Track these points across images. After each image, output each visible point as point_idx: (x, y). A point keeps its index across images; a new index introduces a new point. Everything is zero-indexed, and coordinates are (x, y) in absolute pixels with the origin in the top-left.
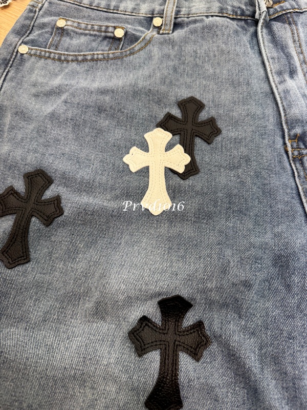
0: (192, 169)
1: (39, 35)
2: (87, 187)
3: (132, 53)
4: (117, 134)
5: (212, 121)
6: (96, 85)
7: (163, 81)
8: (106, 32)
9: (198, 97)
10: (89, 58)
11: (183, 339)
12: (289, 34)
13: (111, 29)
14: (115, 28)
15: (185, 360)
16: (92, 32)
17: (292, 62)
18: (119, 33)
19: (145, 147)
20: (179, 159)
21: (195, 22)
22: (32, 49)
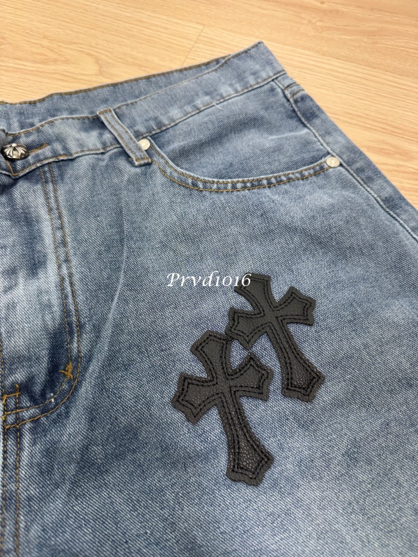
12: (41, 200)
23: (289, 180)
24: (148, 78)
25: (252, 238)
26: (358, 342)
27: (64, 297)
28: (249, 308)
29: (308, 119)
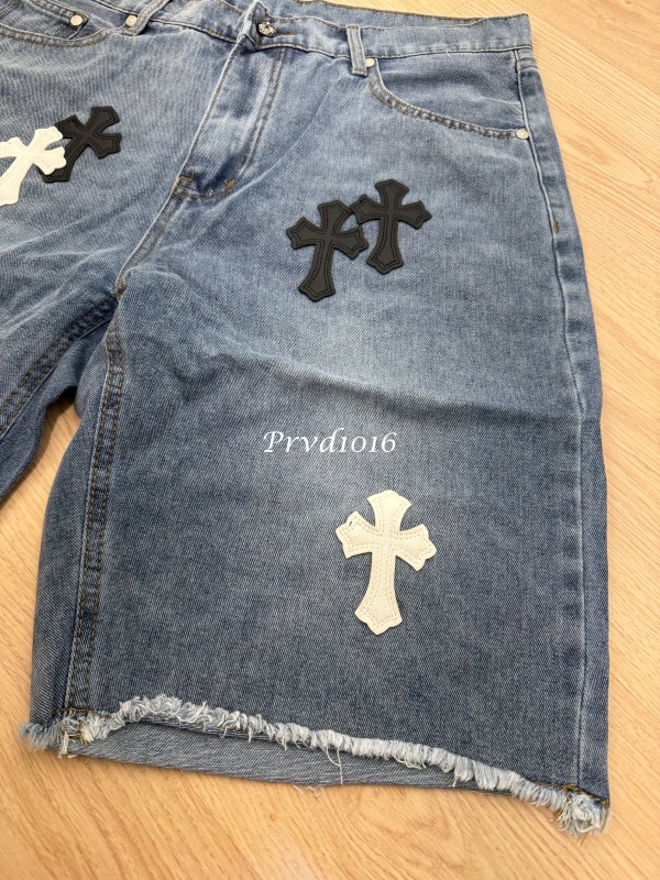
3: (75, 46)
5: (118, 138)
8: (63, 15)
10: (26, 37)
13: (69, 14)
14: (75, 14)
16: (48, 12)
17: (250, 101)
18: (77, 21)
19: (28, 140)
21: (170, 30)
23: (472, 130)
24: (407, 15)
25: (412, 156)
26: (444, 254)
27: (250, 140)
28: (379, 201)
29: (525, 94)
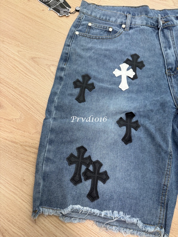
0: (135, 77)
1: (82, 28)
2: (102, 81)
3: (115, 37)
4: (111, 64)
5: (142, 62)
6: (104, 47)
7: (126, 47)
8: (106, 29)
9: (137, 54)
10: (101, 38)
11: (132, 125)
12: (170, 34)
13: (108, 28)
14: (109, 28)
15: (133, 130)
16: (101, 29)
17: (170, 44)
18: (111, 30)
19: (120, 69)
20: (131, 73)
21: (137, 27)
22: (80, 33)
27: (176, 55)
